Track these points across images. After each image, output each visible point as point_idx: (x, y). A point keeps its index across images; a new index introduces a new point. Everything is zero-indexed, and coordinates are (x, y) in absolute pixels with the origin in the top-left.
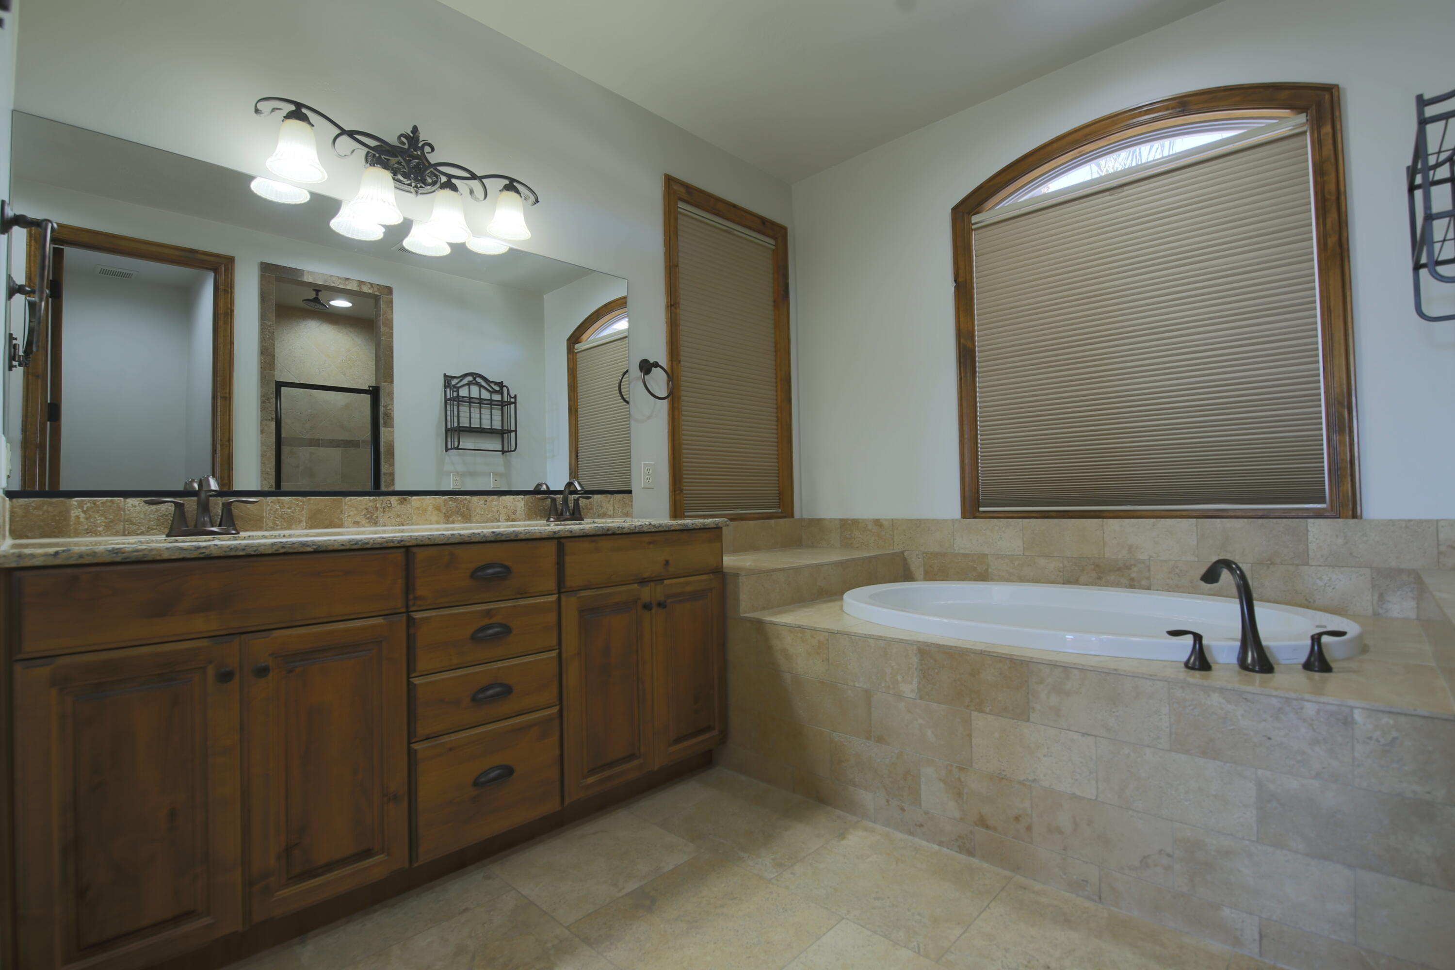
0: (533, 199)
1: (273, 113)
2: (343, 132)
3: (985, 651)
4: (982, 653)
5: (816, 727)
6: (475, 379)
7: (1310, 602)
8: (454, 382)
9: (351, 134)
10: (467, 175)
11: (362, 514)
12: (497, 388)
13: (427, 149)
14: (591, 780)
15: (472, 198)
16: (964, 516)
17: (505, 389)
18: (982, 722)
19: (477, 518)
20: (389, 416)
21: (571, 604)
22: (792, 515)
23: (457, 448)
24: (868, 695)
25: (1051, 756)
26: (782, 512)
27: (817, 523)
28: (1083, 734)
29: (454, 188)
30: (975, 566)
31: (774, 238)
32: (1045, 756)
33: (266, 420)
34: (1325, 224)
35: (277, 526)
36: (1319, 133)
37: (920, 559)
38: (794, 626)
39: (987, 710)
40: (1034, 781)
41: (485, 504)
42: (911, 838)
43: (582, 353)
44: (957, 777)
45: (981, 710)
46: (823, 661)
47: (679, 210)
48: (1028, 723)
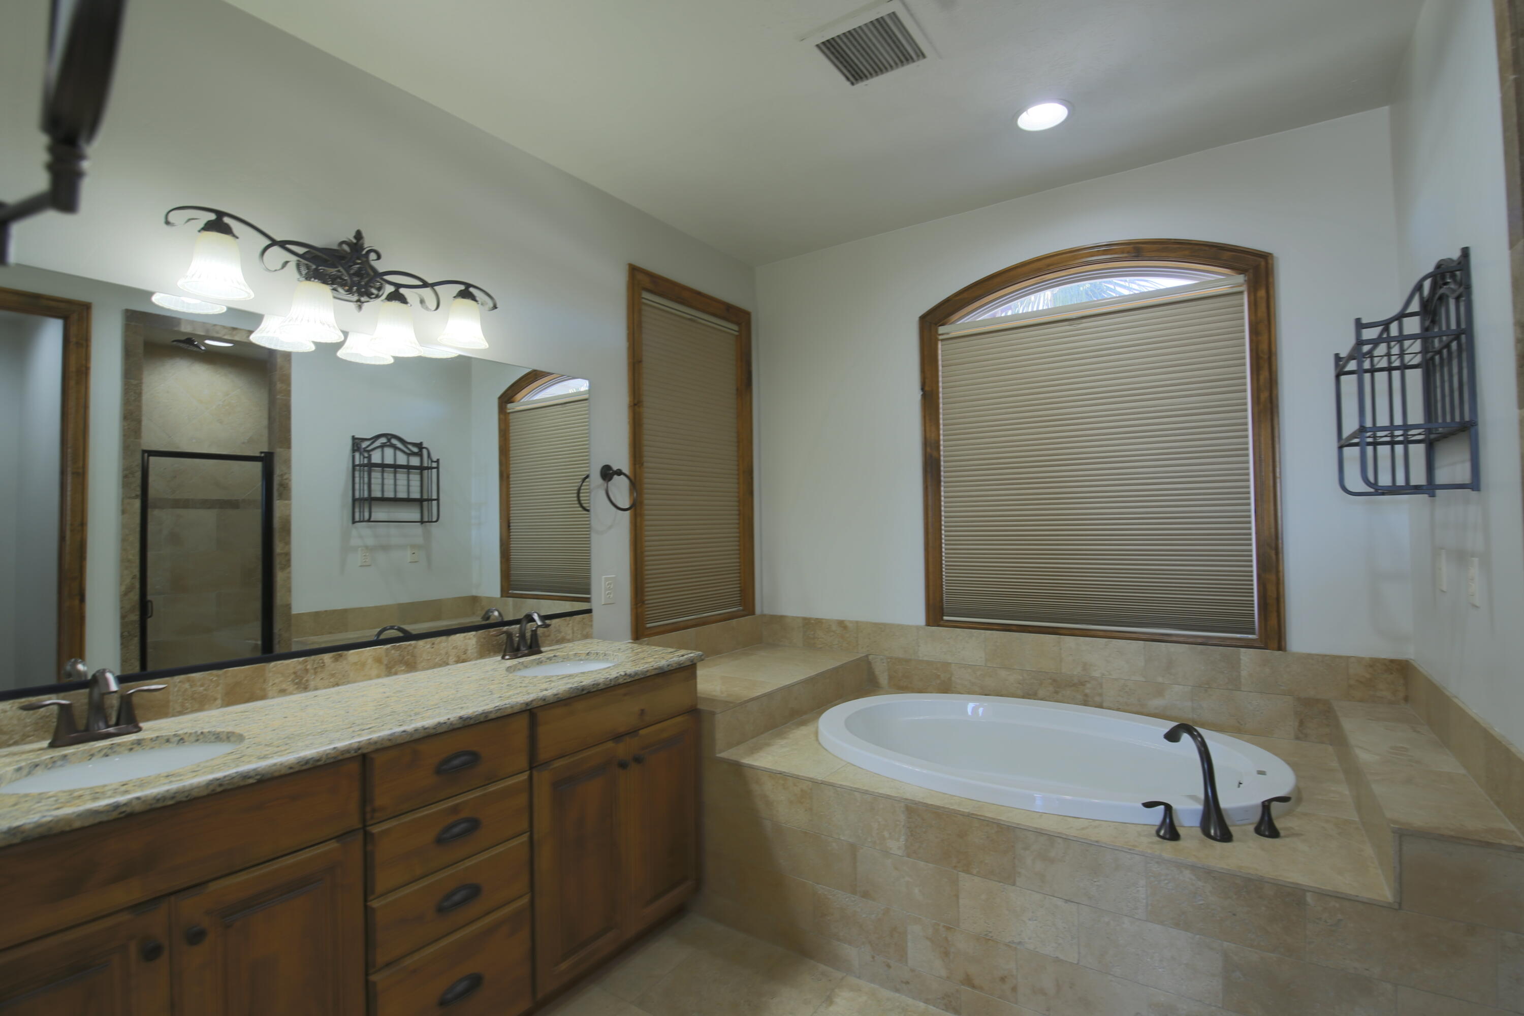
0: (491, 305)
1: (188, 223)
2: (274, 243)
3: (973, 814)
4: (969, 815)
5: (799, 878)
6: (389, 440)
7: (1242, 725)
8: (364, 445)
9: (283, 244)
10: (419, 283)
11: (290, 680)
12: (415, 450)
13: (373, 256)
14: (564, 966)
15: (422, 307)
16: (928, 624)
17: (425, 452)
18: (967, 882)
19: (423, 664)
20: (286, 488)
21: (543, 779)
22: (752, 612)
23: (369, 521)
24: (853, 849)
25: (1036, 920)
26: (743, 610)
27: (778, 620)
28: (1067, 901)
29: (403, 300)
30: (939, 674)
31: (738, 323)
32: (1030, 920)
33: (130, 498)
34: (1258, 380)
35: (187, 709)
36: (1255, 295)
37: (884, 664)
38: (775, 772)
39: (975, 872)
40: (1020, 943)
41: (433, 648)
42: (897, 995)
43: (515, 414)
44: (944, 936)
45: (967, 872)
46: (806, 810)
47: (644, 301)
48: (1014, 887)
